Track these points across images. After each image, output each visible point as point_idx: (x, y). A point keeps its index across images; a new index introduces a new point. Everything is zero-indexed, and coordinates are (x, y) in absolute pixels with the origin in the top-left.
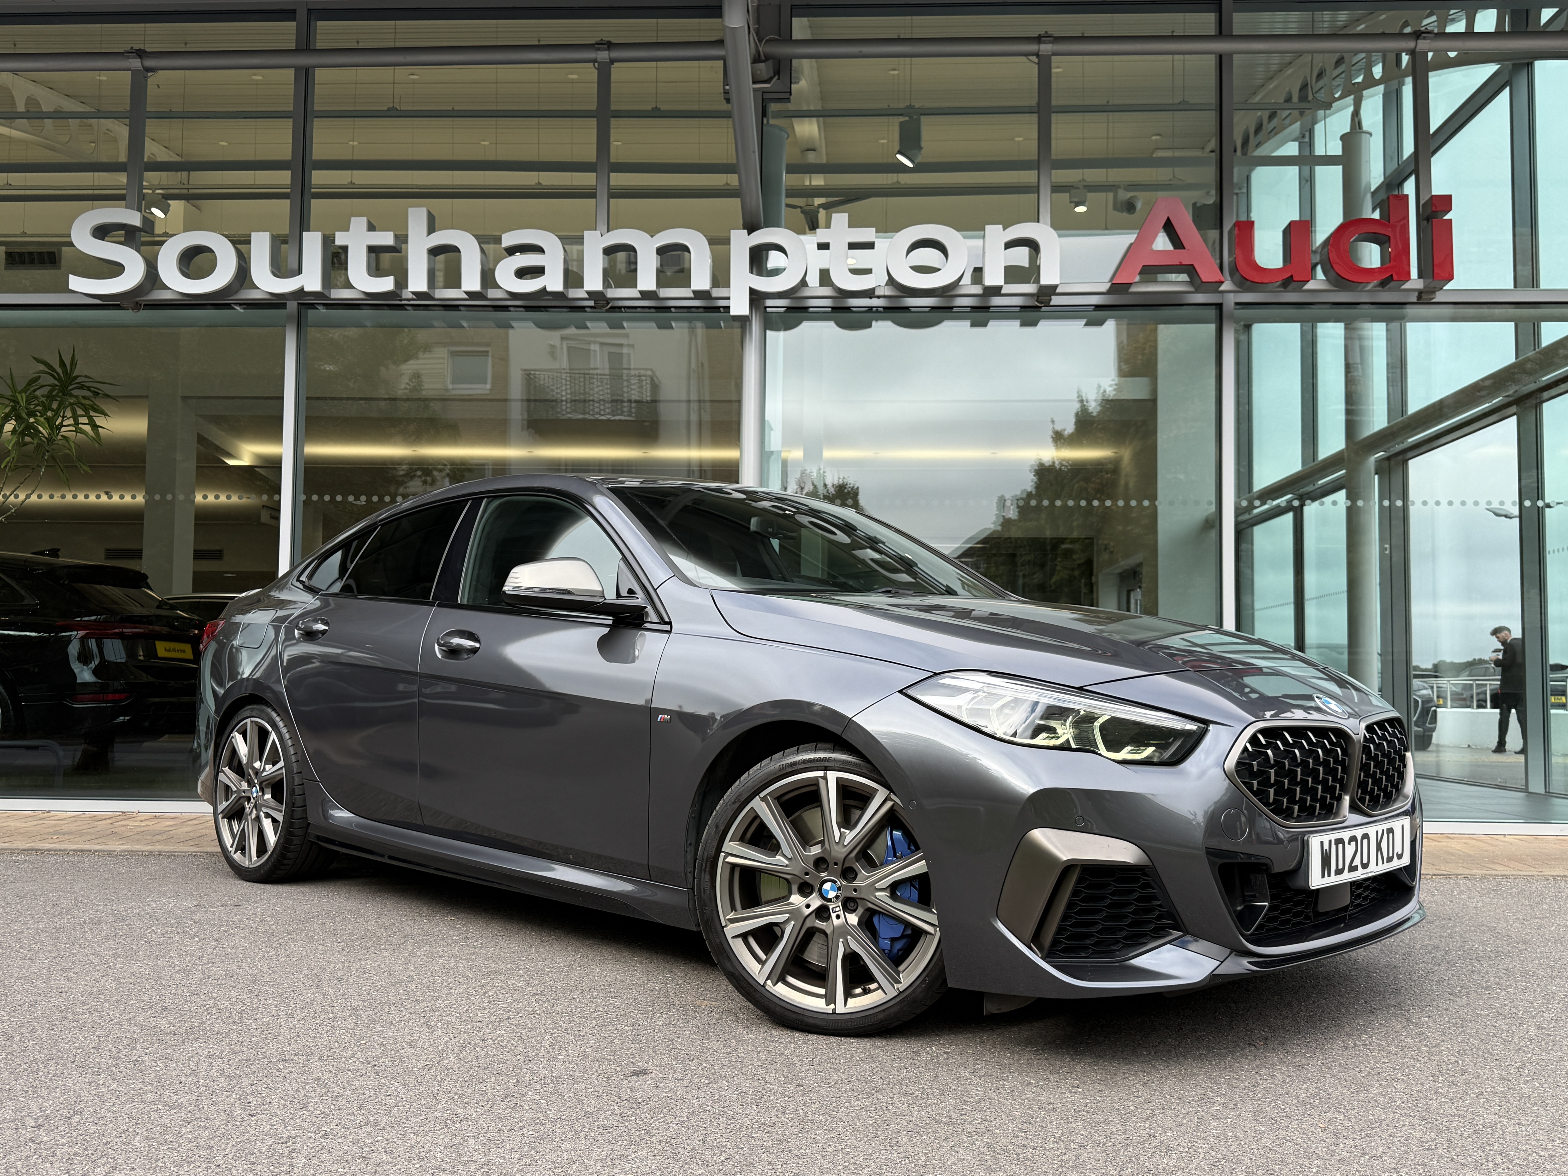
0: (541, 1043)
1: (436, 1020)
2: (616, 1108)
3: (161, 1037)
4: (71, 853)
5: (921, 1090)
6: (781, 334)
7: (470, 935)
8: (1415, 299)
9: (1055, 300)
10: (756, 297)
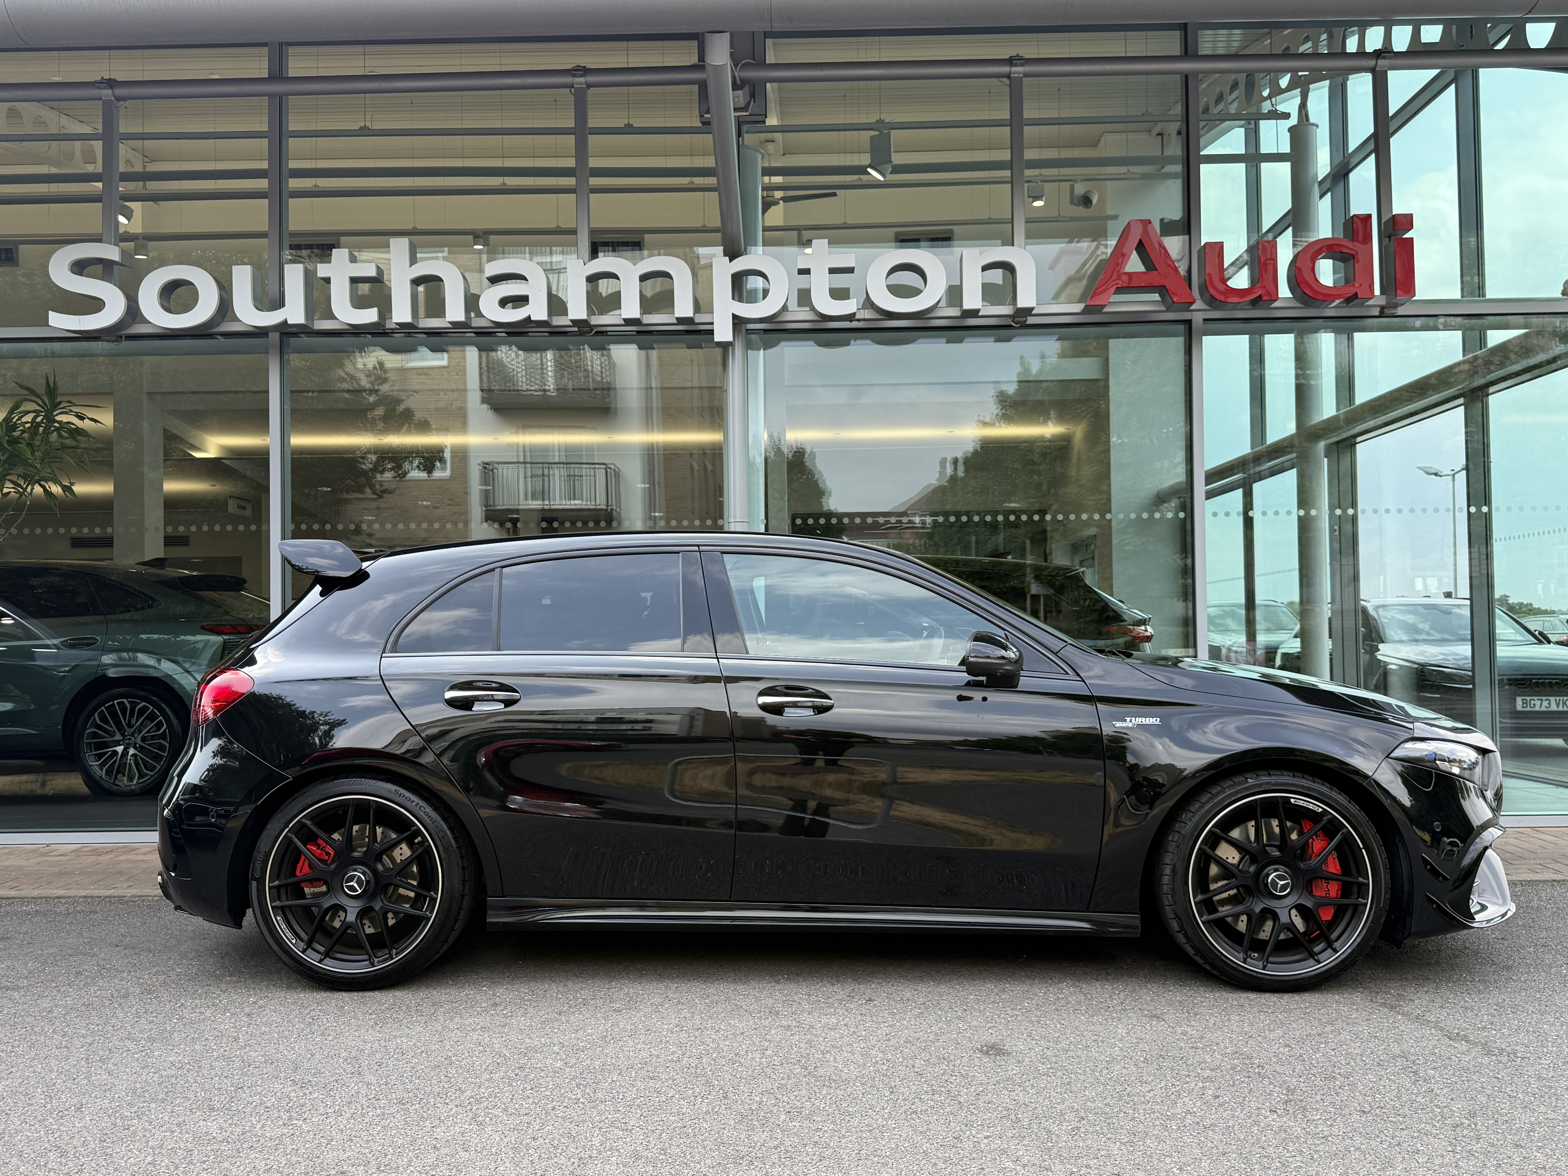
6: (762, 352)
8: (1378, 314)
9: (1031, 320)
10: (738, 322)
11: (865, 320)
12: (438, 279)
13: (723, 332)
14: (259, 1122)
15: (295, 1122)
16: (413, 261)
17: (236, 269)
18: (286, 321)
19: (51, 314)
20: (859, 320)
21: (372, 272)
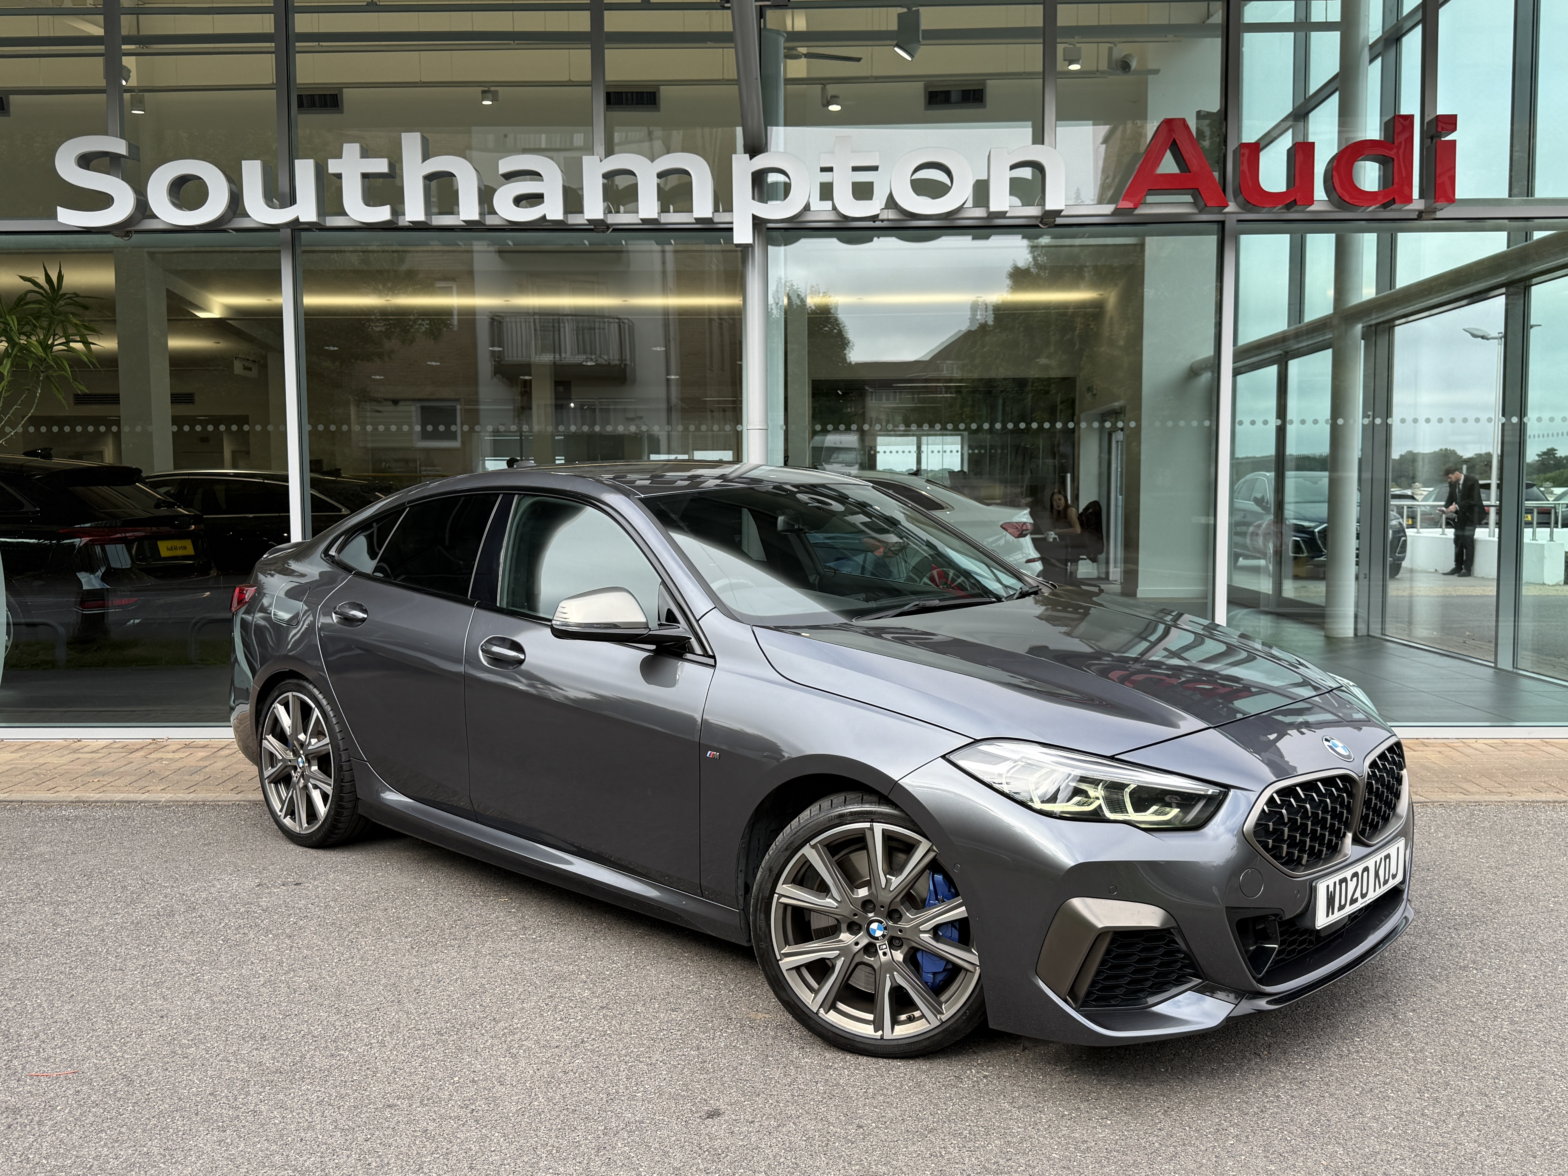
0: (618, 1075)
1: (517, 1045)
2: (700, 1161)
3: (271, 1078)
4: (118, 804)
5: (969, 1128)
6: (782, 248)
7: (527, 924)
8: (1416, 217)
9: (1059, 221)
10: (758, 223)
11: (888, 220)
12: (452, 175)
13: (743, 234)
14: (308, 1052)
15: (342, 1052)
16: (426, 157)
17: (244, 163)
18: (297, 219)
19: (60, 210)
20: (882, 221)
21: (385, 169)
